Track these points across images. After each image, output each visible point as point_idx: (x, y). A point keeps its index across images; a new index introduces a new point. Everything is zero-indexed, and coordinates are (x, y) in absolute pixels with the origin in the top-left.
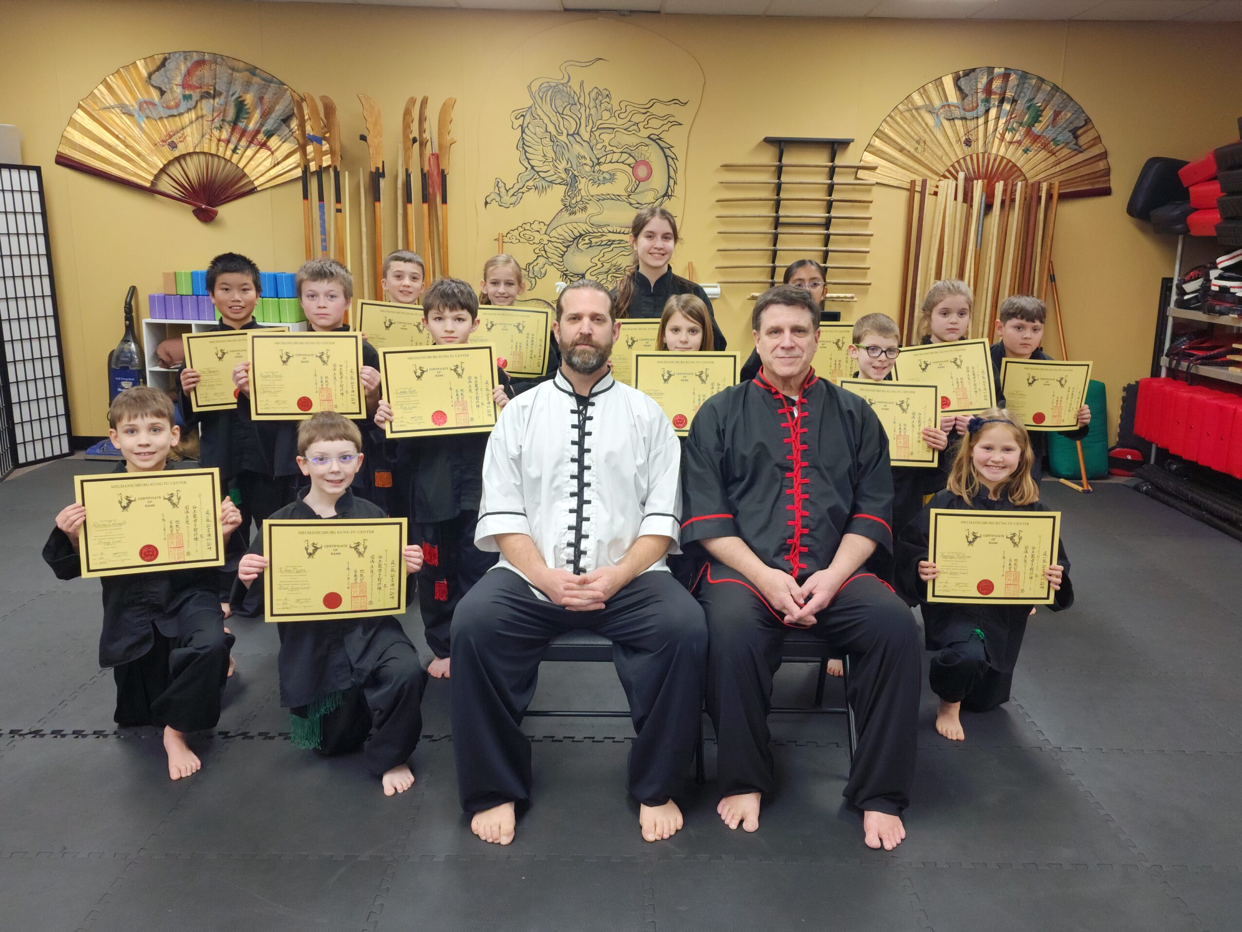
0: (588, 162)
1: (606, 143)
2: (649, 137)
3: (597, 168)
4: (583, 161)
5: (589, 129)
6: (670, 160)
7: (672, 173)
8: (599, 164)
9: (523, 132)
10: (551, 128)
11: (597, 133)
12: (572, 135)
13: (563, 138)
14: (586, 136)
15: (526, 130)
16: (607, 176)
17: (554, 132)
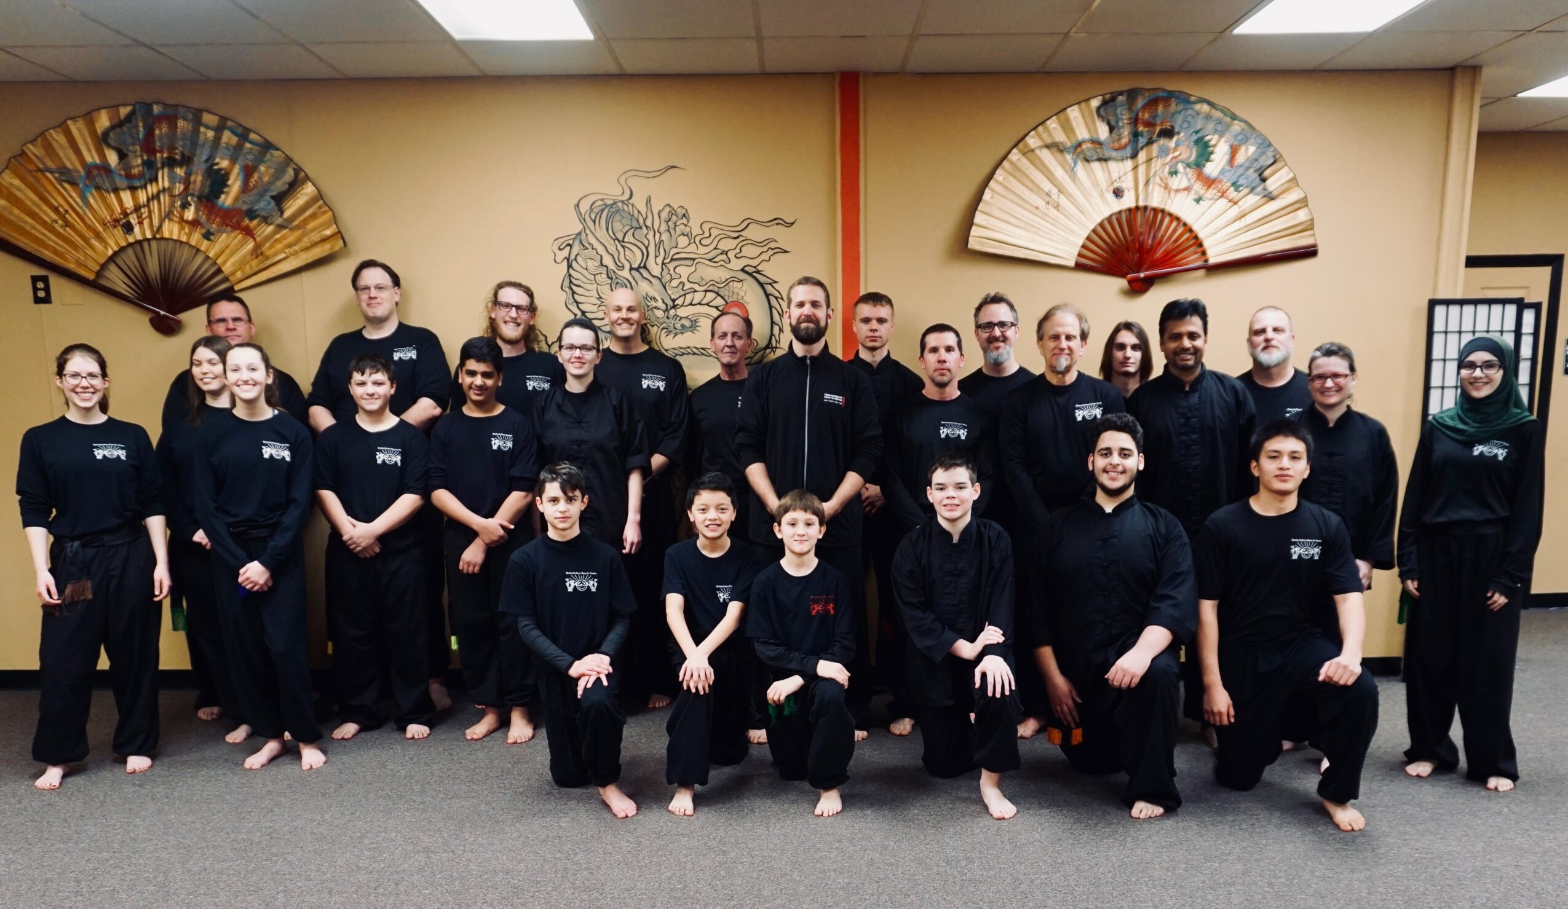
0: (660, 304)
1: (684, 279)
2: (743, 270)
3: (672, 312)
4: (653, 304)
5: (660, 260)
6: (772, 298)
7: (776, 317)
8: (674, 307)
9: (570, 266)
10: (608, 261)
11: (671, 266)
12: (637, 269)
13: (625, 273)
14: (656, 270)
15: (574, 264)
16: (687, 323)
17: (612, 266)
